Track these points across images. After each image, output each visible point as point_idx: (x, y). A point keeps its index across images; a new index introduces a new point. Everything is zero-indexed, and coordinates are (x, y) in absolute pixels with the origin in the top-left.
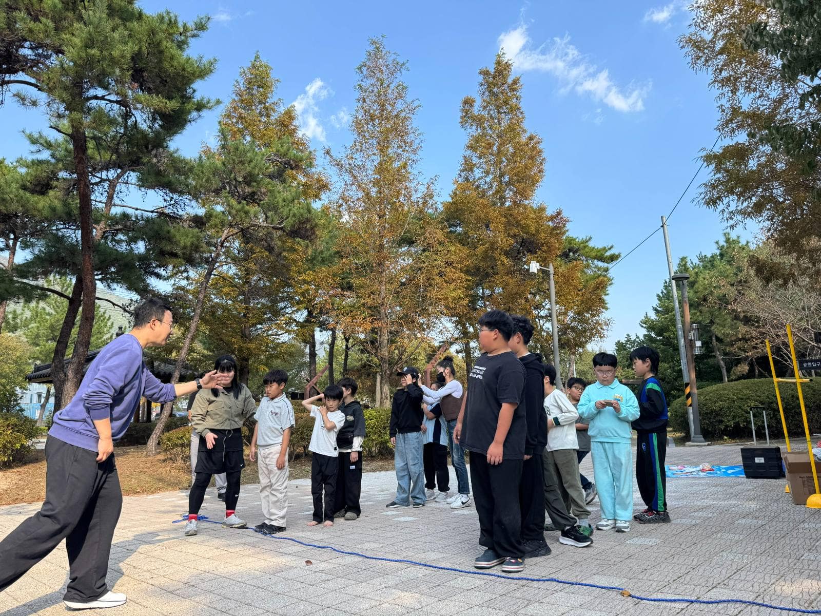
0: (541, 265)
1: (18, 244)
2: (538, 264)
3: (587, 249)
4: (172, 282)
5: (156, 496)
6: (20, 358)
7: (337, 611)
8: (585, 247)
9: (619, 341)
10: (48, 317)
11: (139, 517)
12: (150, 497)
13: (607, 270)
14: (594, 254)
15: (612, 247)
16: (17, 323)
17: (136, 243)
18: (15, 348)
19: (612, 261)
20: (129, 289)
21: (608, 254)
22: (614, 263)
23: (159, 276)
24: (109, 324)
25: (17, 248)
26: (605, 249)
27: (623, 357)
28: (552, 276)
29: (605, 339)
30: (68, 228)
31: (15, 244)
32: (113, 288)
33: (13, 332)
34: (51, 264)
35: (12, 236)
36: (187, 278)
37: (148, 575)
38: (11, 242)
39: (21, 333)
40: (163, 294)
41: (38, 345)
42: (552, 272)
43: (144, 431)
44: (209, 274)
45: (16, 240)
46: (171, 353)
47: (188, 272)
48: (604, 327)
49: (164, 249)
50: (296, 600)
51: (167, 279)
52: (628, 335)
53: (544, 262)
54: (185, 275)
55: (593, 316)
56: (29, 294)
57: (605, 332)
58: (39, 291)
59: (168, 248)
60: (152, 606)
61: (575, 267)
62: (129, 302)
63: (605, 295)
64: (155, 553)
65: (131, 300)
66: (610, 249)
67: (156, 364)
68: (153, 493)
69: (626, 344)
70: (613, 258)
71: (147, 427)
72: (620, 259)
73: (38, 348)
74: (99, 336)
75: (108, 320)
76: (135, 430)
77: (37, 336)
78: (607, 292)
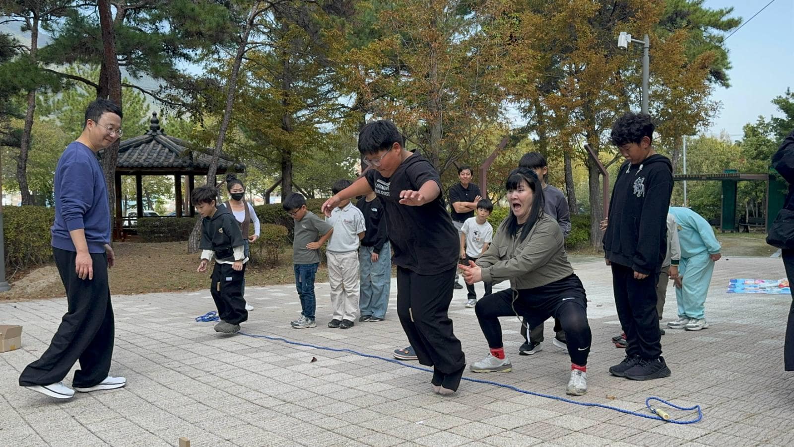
0: (632, 37)
1: (40, 22)
2: (630, 36)
3: (698, 14)
4: (203, 64)
5: (197, 293)
6: (56, 146)
7: (327, 398)
8: (695, 11)
9: (748, 125)
10: (80, 99)
11: (177, 313)
12: (191, 294)
13: (721, 40)
14: (707, 20)
15: (731, 10)
16: (49, 106)
17: (161, 21)
18: (50, 135)
19: (730, 28)
20: (156, 77)
21: (725, 19)
22: (733, 30)
23: (187, 57)
24: (145, 105)
25: (39, 28)
26: (721, 13)
27: (752, 145)
28: (647, 51)
29: (709, 128)
30: (89, 4)
31: (36, 23)
32: (139, 76)
33: (47, 116)
34: (74, 50)
35: (32, 15)
36: (219, 60)
37: (176, 364)
38: (32, 21)
39: (55, 116)
40: (196, 78)
41: (73, 130)
42: (647, 45)
43: (187, 227)
44: (240, 57)
45: (36, 18)
46: (209, 143)
47: (218, 53)
48: (711, 113)
49: (189, 30)
50: (297, 388)
51: (197, 61)
52: (761, 117)
53: (637, 33)
54: (216, 56)
55: (696, 99)
56: (56, 83)
57: (711, 120)
58: (65, 80)
59: (194, 29)
60: (176, 388)
61: (677, 38)
62: (159, 88)
63: (727, 68)
64: (187, 346)
65: (161, 86)
66: (728, 12)
67: (195, 154)
68: (193, 290)
69: (758, 127)
70: (732, 24)
71: (189, 222)
72: (740, 25)
73: (74, 133)
74: (136, 120)
75: (143, 102)
76: (178, 225)
77: (72, 119)
78: (730, 65)
